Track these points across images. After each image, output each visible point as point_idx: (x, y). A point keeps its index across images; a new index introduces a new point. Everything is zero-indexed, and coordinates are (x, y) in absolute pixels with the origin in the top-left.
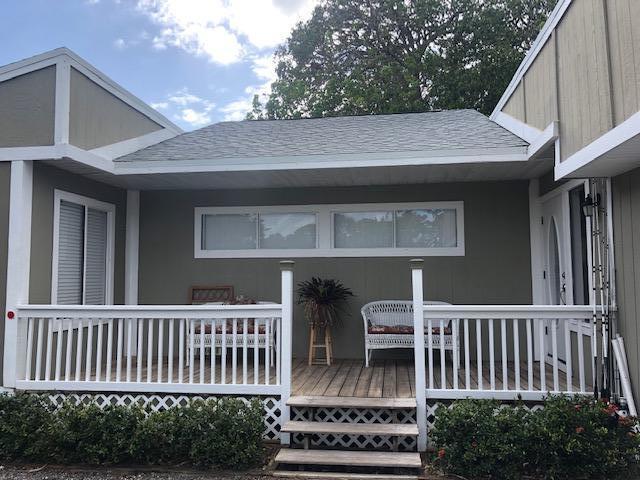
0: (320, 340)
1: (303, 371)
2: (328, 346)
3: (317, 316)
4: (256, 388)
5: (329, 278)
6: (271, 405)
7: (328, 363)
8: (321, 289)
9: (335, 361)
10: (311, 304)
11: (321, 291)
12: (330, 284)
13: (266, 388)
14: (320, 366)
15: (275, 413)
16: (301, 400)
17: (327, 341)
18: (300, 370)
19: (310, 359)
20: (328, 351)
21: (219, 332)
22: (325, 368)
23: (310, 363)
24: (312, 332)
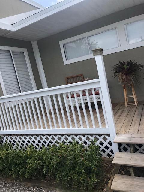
0: (130, 93)
1: (123, 112)
2: (134, 96)
3: (125, 82)
4: (94, 129)
5: (129, 60)
6: (105, 139)
7: (136, 104)
8: (126, 67)
9: (139, 103)
10: (121, 76)
11: (126, 68)
12: (130, 63)
13: (101, 129)
14: (132, 107)
15: (108, 143)
16: (123, 138)
17: (133, 93)
18: (121, 110)
19: (126, 104)
20: (135, 98)
21: (78, 96)
22: (135, 108)
23: (126, 106)
24: (125, 90)
